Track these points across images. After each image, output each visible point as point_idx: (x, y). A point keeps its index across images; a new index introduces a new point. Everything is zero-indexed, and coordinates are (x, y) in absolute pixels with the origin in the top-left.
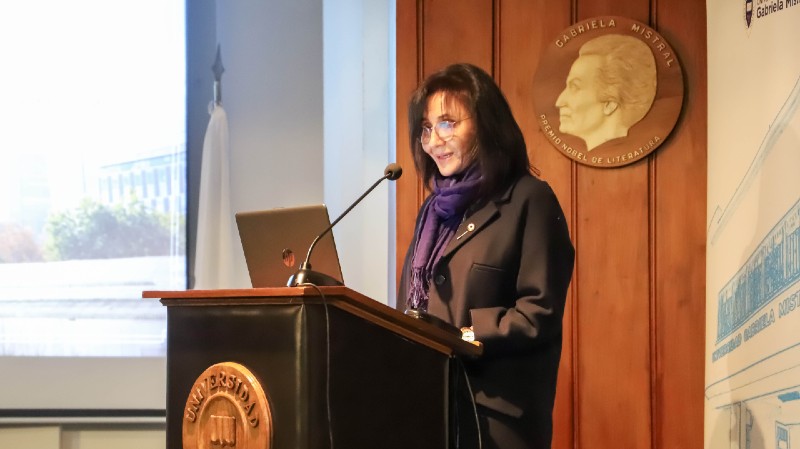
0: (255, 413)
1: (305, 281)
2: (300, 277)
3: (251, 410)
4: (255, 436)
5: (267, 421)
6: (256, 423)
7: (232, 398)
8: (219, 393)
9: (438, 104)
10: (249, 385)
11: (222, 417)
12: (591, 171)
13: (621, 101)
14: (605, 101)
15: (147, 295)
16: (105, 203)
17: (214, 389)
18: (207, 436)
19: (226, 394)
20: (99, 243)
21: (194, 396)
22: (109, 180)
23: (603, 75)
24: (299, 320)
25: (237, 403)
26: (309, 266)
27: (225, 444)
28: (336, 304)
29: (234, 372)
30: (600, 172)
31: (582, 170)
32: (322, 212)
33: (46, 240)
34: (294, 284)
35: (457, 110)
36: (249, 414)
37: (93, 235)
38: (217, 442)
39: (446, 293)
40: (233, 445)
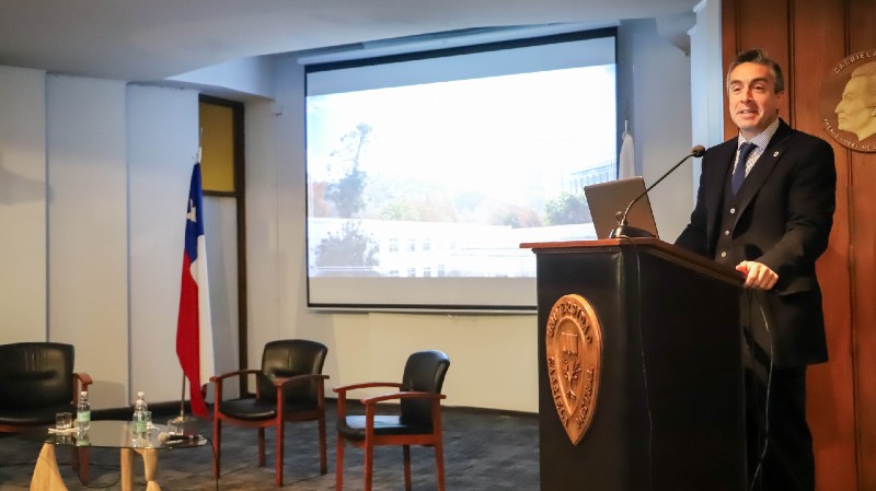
0: (590, 332)
1: (622, 233)
2: (619, 231)
3: (588, 329)
4: (590, 349)
5: (598, 339)
6: (590, 340)
7: (575, 320)
8: (567, 317)
10: (585, 312)
11: (570, 334)
12: (862, 155)
15: (523, 246)
16: (573, 194)
17: (564, 313)
18: (560, 347)
19: (571, 317)
20: (571, 216)
21: (552, 318)
22: (575, 180)
24: (619, 264)
25: (578, 325)
26: (625, 222)
27: (571, 354)
28: (648, 251)
29: (576, 302)
30: (867, 156)
31: (855, 155)
32: (642, 182)
33: (543, 215)
34: (614, 237)
36: (586, 333)
37: (567, 212)
38: (566, 352)
40: (577, 355)
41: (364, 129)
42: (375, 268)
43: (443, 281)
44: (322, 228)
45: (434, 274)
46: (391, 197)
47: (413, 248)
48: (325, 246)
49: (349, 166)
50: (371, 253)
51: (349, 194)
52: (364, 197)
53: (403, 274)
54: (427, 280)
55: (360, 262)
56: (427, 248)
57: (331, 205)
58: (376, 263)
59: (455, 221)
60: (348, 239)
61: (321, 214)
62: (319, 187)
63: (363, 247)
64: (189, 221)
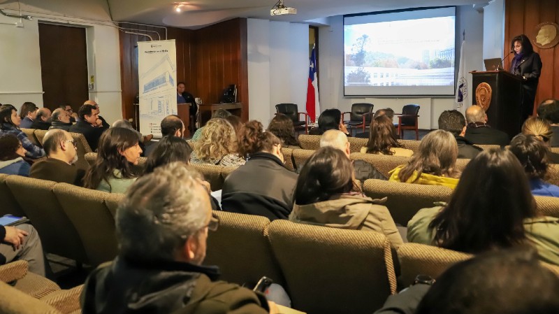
2: (497, 69)
3: (488, 90)
4: (489, 94)
5: (491, 91)
7: (485, 88)
8: (482, 88)
9: (516, 44)
10: (487, 86)
13: (549, 37)
14: (546, 37)
16: (440, 58)
23: (545, 32)
24: (497, 76)
29: (485, 84)
30: (545, 50)
31: (541, 49)
35: (519, 44)
37: (437, 64)
38: (482, 95)
39: (520, 71)
40: (485, 95)
41: (365, 37)
42: (369, 83)
43: (393, 87)
44: (349, 70)
45: (390, 85)
46: (374, 59)
47: (382, 77)
48: (350, 76)
49: (360, 49)
50: (367, 78)
51: (359, 58)
52: (365, 59)
53: (379, 85)
54: (387, 87)
55: (363, 81)
56: (387, 76)
57: (353, 62)
58: (369, 81)
59: (398, 67)
60: (359, 74)
61: (349, 65)
62: (348, 56)
63: (364, 77)
64: (310, 68)
